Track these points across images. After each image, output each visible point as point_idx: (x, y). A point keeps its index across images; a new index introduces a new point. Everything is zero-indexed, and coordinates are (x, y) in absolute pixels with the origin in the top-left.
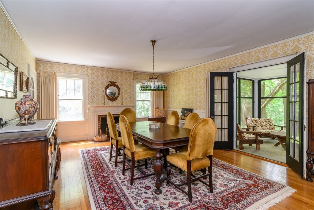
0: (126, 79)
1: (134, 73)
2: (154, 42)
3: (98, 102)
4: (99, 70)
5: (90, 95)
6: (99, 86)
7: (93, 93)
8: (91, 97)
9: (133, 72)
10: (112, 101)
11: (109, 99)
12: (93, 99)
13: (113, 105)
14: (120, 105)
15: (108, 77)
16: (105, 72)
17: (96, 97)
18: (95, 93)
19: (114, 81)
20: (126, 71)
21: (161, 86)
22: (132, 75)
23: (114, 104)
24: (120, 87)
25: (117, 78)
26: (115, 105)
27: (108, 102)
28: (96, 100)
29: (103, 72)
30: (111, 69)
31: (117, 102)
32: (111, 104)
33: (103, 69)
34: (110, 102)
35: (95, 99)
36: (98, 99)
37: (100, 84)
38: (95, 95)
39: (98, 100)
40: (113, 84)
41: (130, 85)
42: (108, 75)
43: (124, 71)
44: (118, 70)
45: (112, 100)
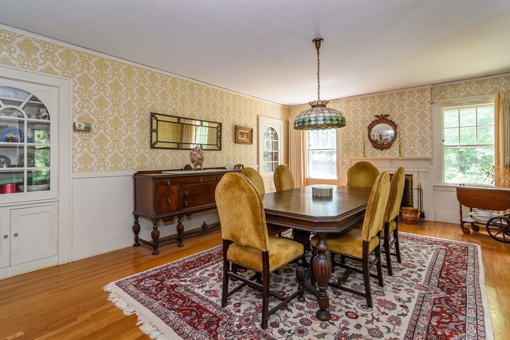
0: (412, 104)
1: (431, 88)
2: (318, 42)
3: (356, 152)
4: (359, 100)
5: (345, 142)
6: (358, 126)
7: (348, 139)
8: (346, 144)
9: (431, 86)
10: (382, 150)
11: (375, 147)
12: (348, 148)
13: (383, 157)
14: (397, 155)
15: (373, 109)
16: (368, 100)
17: (353, 144)
18: (351, 139)
19: (386, 114)
20: (410, 90)
21: (308, 120)
22: (428, 93)
23: (386, 155)
24: (397, 122)
25: (391, 107)
26: (388, 156)
27: (374, 152)
28: (353, 149)
29: (364, 103)
30: (378, 94)
31: (392, 151)
32: (379, 155)
33: (363, 97)
34: (378, 152)
35: (352, 147)
36: (356, 147)
37: (359, 122)
38: (352, 142)
39: (356, 149)
40: (382, 119)
41: (422, 115)
42: (373, 106)
43: (406, 90)
44: (392, 92)
45: (380, 148)
